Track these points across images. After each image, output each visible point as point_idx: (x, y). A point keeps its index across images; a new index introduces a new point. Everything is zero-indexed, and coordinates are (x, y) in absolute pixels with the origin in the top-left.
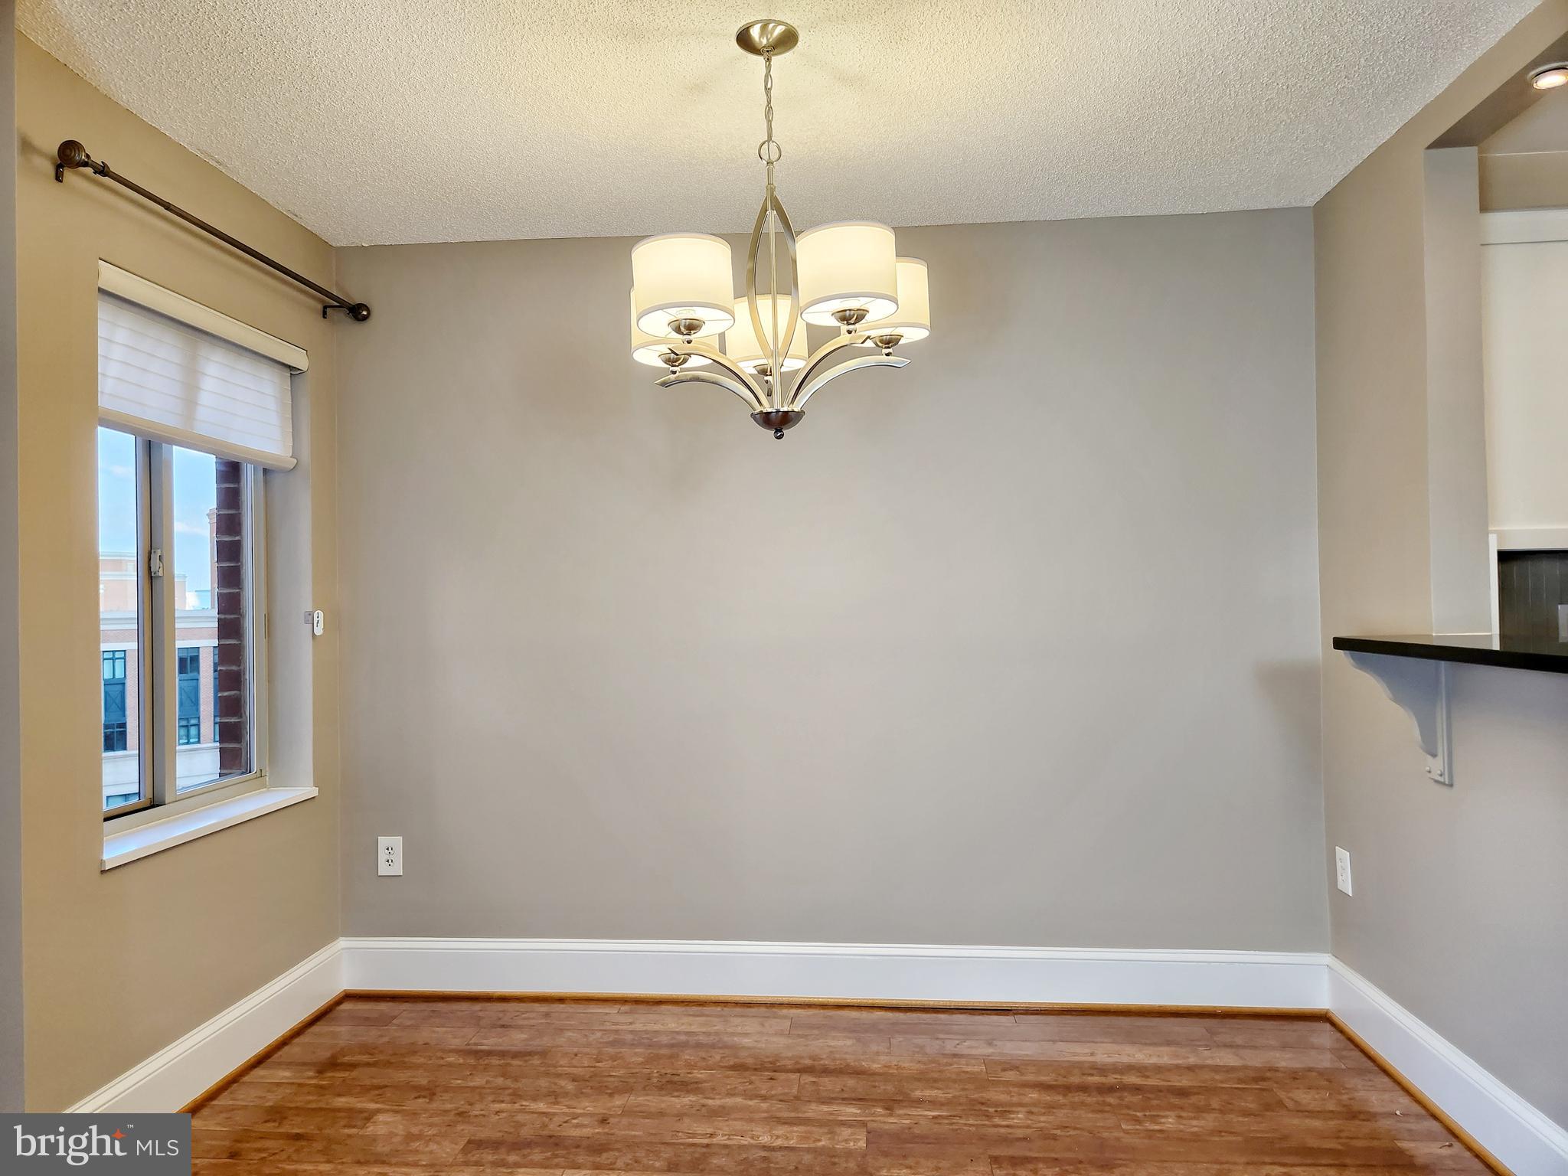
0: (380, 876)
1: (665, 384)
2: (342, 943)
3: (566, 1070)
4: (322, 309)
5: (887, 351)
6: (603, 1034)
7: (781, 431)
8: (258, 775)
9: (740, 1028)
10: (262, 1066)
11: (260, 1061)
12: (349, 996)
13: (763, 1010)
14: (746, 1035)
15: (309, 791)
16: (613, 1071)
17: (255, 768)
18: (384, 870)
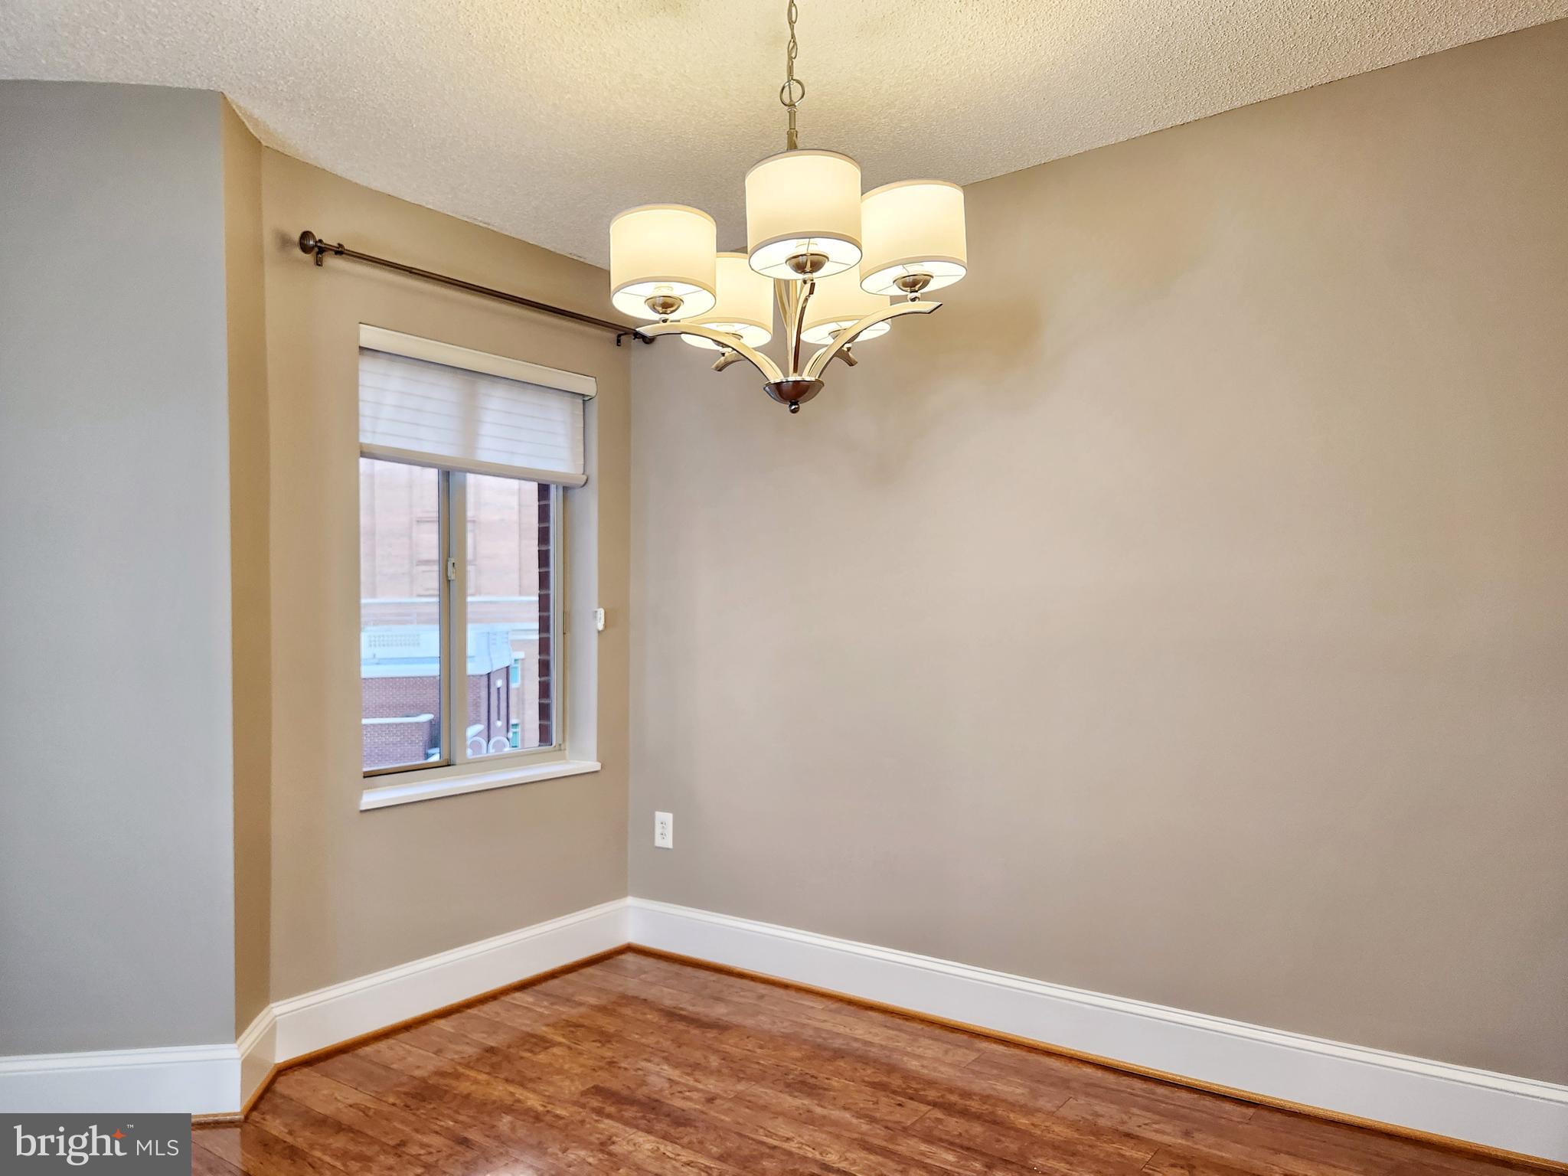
0: (656, 847)
1: (720, 369)
2: (630, 901)
3: (726, 1048)
4: (616, 338)
5: (914, 295)
6: (791, 1025)
7: (796, 403)
8: (557, 748)
9: (921, 1049)
10: (526, 991)
11: (523, 986)
12: (630, 949)
13: (965, 1037)
14: (919, 1057)
15: (592, 765)
16: (764, 1059)
17: (554, 743)
18: (659, 842)
